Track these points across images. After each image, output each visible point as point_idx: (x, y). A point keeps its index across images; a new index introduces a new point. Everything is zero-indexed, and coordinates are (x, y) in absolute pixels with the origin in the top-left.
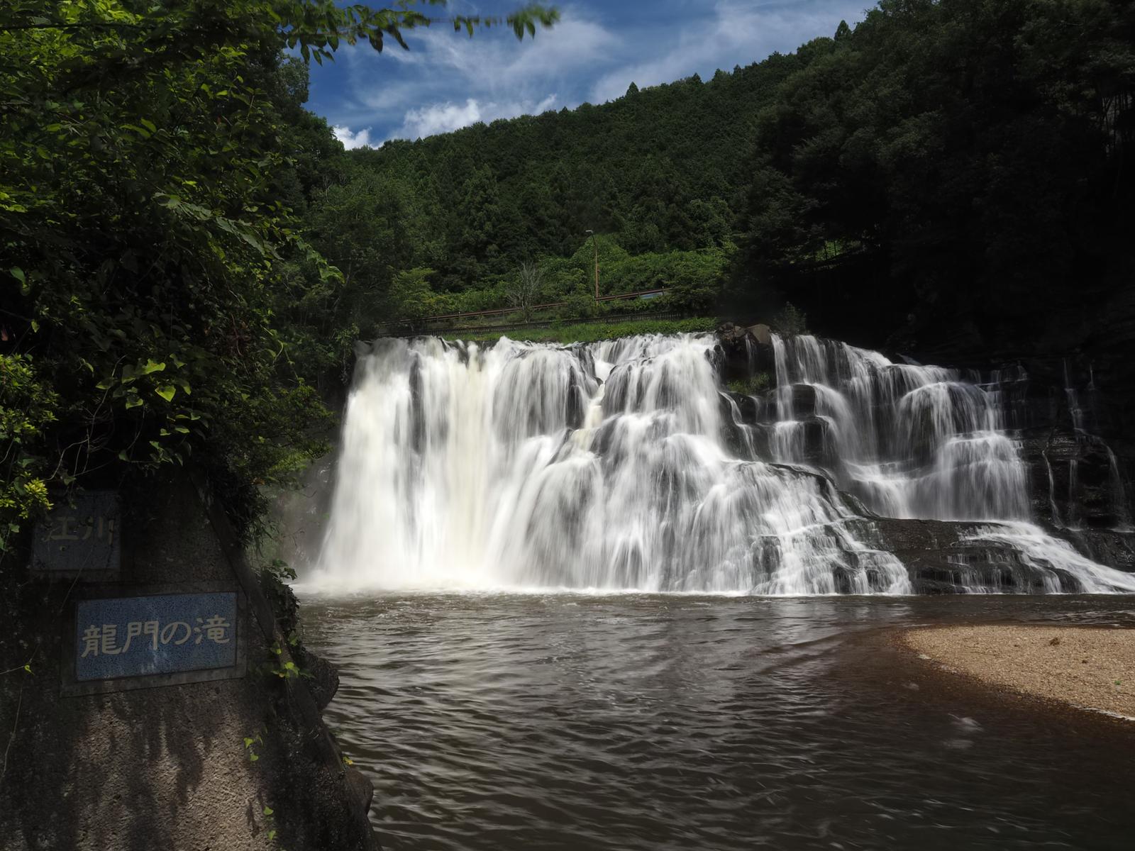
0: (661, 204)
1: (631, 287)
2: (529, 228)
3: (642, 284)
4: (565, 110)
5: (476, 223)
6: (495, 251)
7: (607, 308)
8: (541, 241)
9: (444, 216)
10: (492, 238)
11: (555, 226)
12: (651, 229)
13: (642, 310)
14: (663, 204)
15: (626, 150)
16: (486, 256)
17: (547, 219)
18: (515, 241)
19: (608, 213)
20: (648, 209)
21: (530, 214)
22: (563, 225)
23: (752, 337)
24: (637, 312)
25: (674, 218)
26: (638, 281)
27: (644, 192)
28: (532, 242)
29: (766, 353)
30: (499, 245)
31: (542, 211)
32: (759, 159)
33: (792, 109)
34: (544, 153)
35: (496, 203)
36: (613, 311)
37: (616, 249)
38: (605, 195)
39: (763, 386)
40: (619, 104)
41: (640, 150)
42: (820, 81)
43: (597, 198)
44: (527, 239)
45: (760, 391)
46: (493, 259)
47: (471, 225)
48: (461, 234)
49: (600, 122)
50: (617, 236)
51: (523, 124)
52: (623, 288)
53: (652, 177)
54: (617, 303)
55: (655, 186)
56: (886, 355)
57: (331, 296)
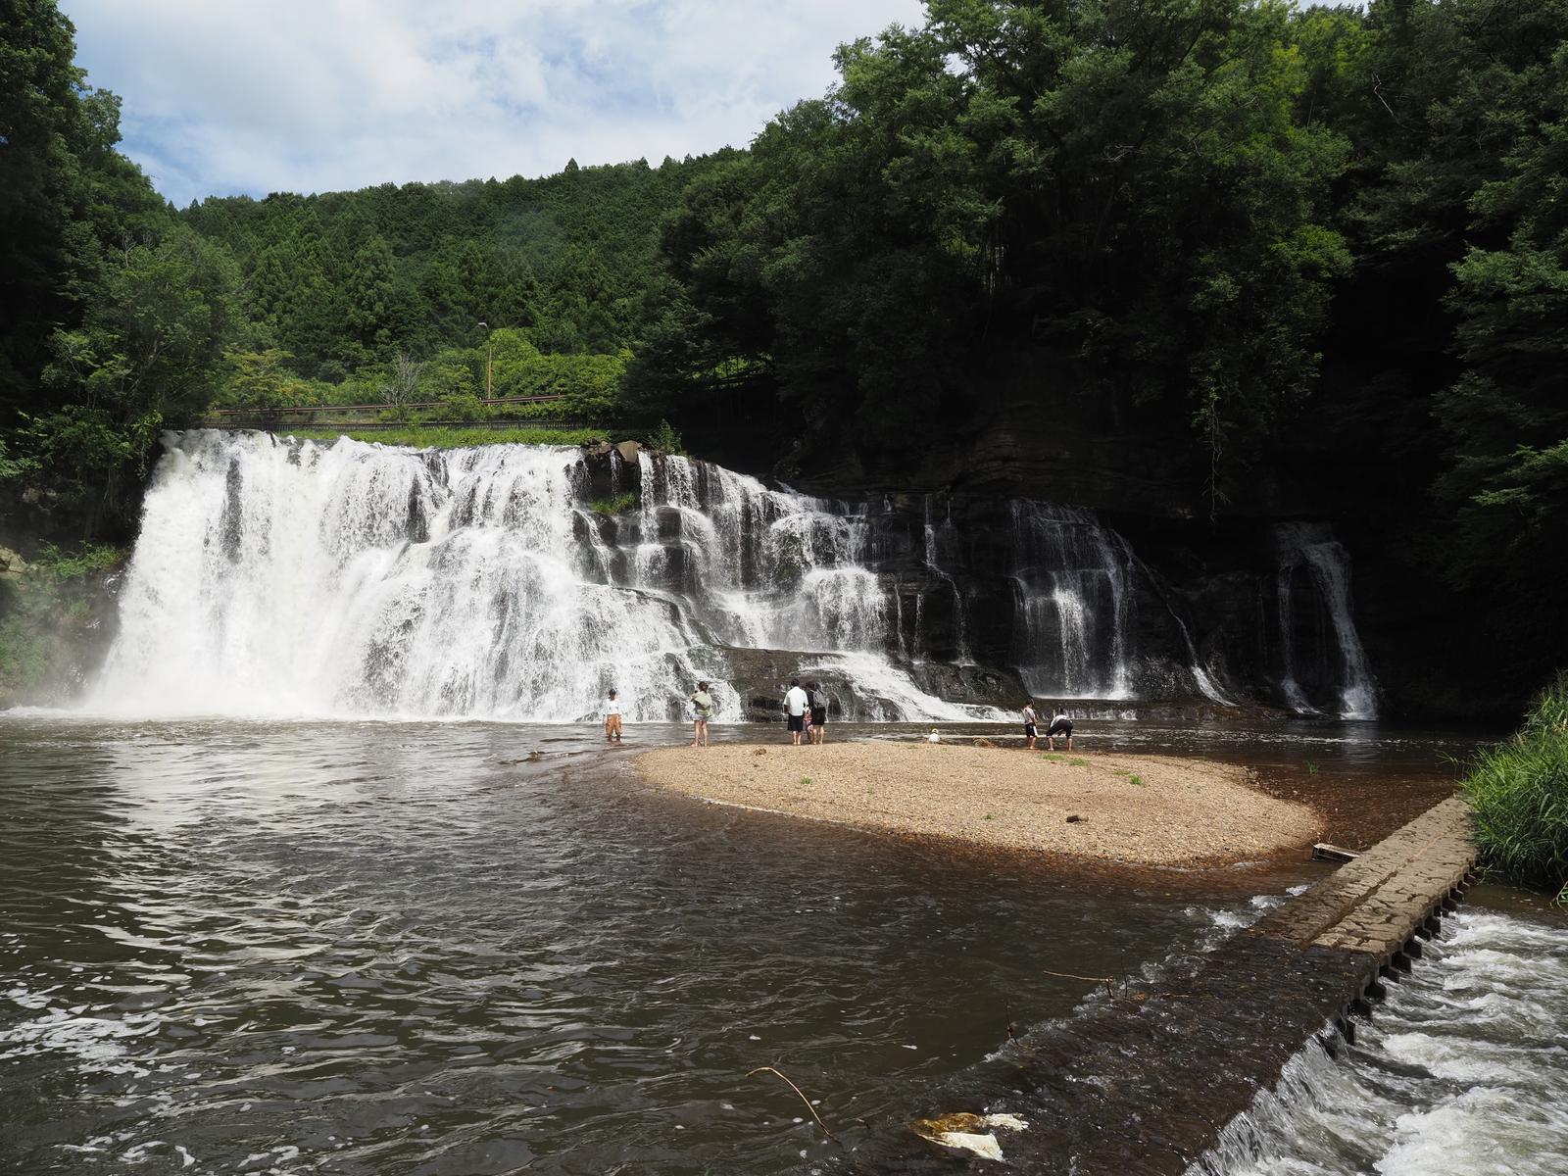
0: (581, 300)
1: (529, 390)
2: (428, 313)
3: (543, 388)
4: (493, 180)
5: (364, 302)
6: (387, 337)
7: (496, 413)
8: (444, 331)
9: (328, 290)
10: (383, 321)
11: (460, 314)
12: (568, 327)
13: (534, 416)
14: (585, 300)
15: (555, 235)
16: (374, 342)
17: (451, 304)
18: (411, 326)
19: (522, 305)
20: (567, 304)
21: (431, 298)
22: (471, 313)
23: (618, 453)
24: (529, 419)
25: (595, 317)
26: (538, 384)
27: (564, 285)
28: (431, 330)
29: (631, 470)
30: (392, 330)
31: (445, 295)
32: (659, 264)
33: (691, 213)
34: (463, 228)
35: (390, 281)
36: (501, 416)
37: (526, 346)
38: (520, 284)
39: (628, 507)
40: (555, 181)
41: (569, 236)
42: (724, 188)
43: (511, 286)
44: (426, 326)
45: (624, 511)
46: (383, 346)
47: (358, 304)
48: (345, 313)
49: (530, 199)
50: (528, 331)
51: (442, 191)
52: (520, 392)
53: (575, 269)
54: (507, 408)
55: (577, 280)
56: (761, 481)
57: (128, 375)
